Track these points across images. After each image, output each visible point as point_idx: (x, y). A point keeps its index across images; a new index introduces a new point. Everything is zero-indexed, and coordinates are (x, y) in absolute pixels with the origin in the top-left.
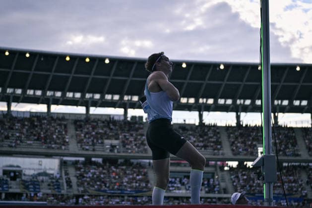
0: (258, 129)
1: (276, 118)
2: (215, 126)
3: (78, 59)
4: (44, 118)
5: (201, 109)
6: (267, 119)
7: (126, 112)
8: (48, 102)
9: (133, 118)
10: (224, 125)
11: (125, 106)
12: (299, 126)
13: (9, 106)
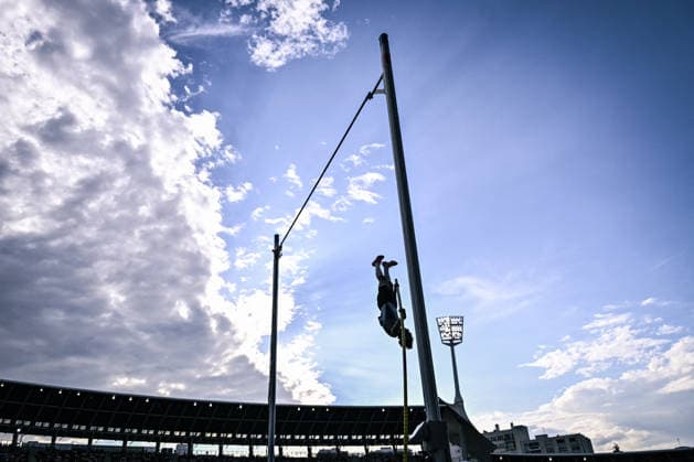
0: (265, 458)
1: (281, 450)
2: (232, 457)
3: (122, 398)
4: (85, 451)
5: (221, 442)
6: (271, 451)
7: (158, 446)
8: (90, 436)
9: (164, 450)
10: (239, 455)
11: (158, 440)
12: (299, 456)
13: (54, 440)
